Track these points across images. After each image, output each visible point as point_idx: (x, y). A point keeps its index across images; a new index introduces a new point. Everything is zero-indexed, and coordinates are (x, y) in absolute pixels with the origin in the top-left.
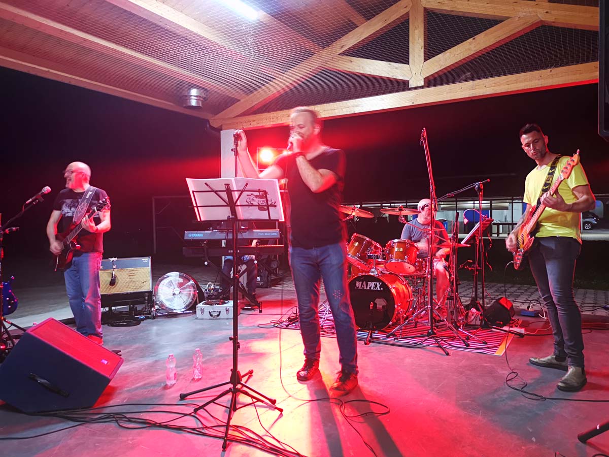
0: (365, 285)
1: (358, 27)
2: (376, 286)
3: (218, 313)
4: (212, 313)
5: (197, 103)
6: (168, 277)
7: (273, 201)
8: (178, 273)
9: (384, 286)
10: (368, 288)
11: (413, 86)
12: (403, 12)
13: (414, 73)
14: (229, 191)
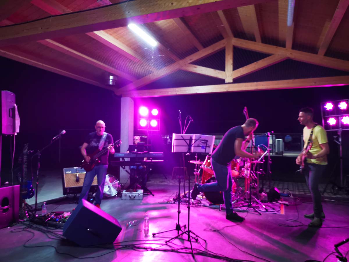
1: (199, 51)
3: (134, 196)
4: (131, 197)
5: (112, 83)
11: (227, 82)
12: (222, 46)
13: (227, 76)
14: (191, 140)
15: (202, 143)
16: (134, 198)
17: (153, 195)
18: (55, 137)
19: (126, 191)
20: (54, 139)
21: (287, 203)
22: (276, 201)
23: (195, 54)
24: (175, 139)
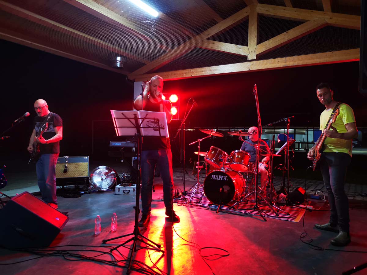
0: (217, 177)
1: (218, 23)
2: (224, 178)
3: (128, 191)
4: (124, 191)
5: (120, 65)
6: (99, 168)
7: (163, 125)
8: (105, 167)
9: (229, 178)
10: (219, 179)
11: (250, 59)
12: (245, 15)
13: (250, 51)
14: (136, 118)
16: (128, 193)
18: (17, 120)
20: (15, 122)
21: (311, 207)
22: (297, 205)
23: (213, 28)
24: (116, 118)
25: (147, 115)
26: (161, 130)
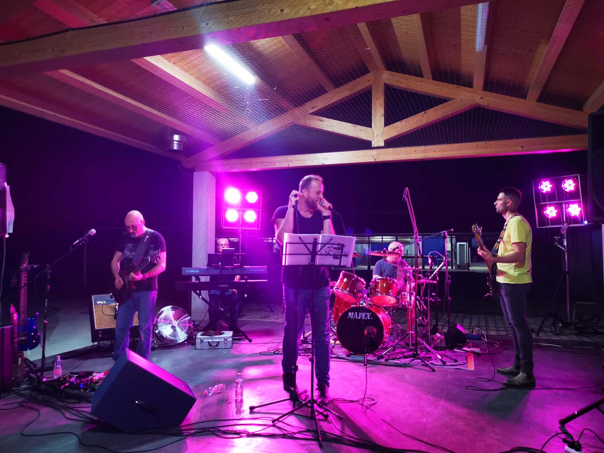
0: (357, 315)
1: (327, 92)
2: (366, 316)
3: (217, 343)
4: (211, 344)
5: (179, 147)
9: (374, 316)
10: (359, 318)
11: (375, 146)
12: (367, 84)
14: (315, 243)
15: (335, 248)
16: (217, 346)
17: (250, 341)
18: (78, 241)
19: (203, 335)
20: (74, 243)
21: (477, 350)
22: (460, 348)
23: (320, 98)
24: (289, 243)
25: (332, 239)
26: (343, 258)
